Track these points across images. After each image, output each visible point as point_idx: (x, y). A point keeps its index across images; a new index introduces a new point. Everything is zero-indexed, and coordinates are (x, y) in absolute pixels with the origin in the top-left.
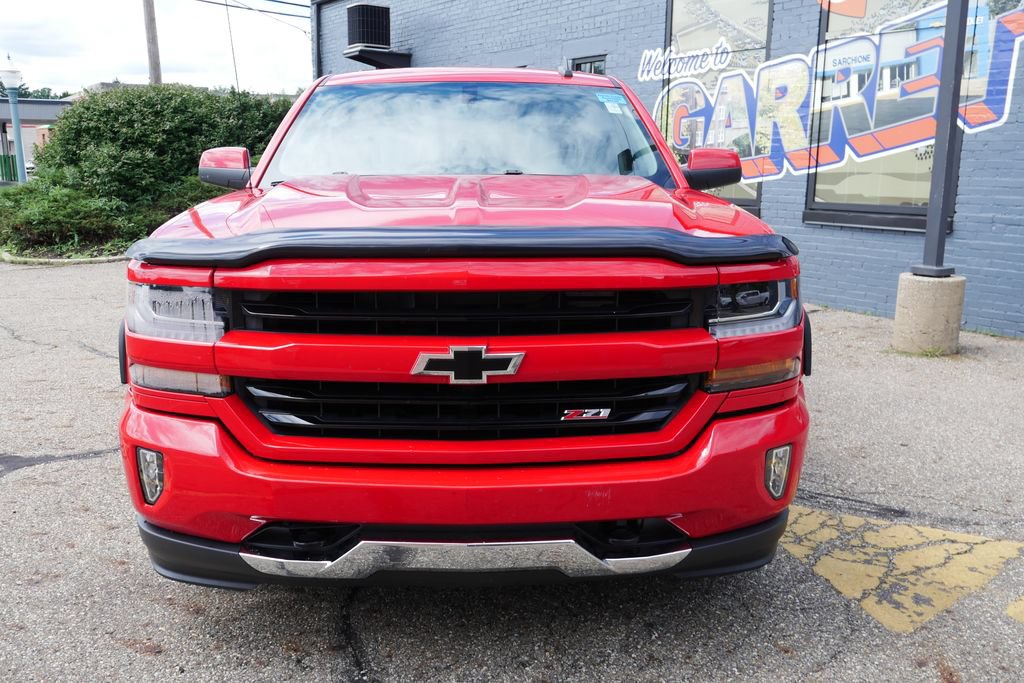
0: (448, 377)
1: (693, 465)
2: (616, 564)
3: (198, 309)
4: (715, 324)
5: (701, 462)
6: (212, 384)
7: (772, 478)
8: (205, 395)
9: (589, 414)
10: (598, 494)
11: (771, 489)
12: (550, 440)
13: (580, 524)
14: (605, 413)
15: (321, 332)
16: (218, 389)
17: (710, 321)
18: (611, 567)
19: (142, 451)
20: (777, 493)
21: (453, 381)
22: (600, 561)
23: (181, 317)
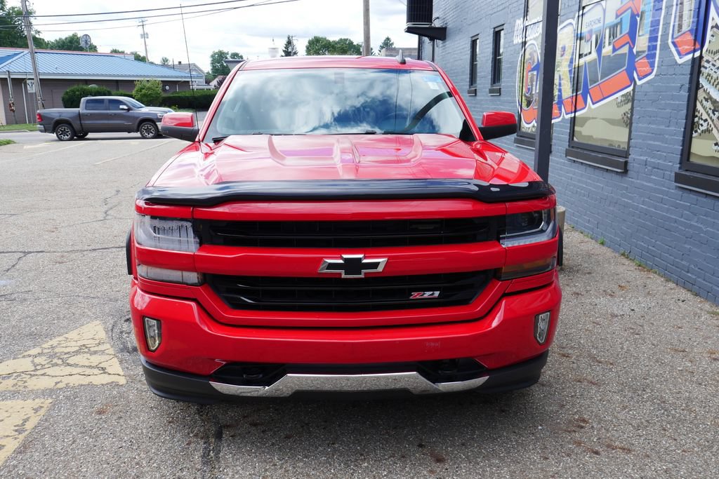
0: (340, 274)
1: (490, 325)
2: (444, 386)
3: (183, 232)
4: (504, 238)
5: (495, 324)
6: (192, 277)
7: (539, 331)
8: (187, 284)
9: (427, 294)
10: (432, 344)
11: (538, 338)
12: (403, 311)
13: (422, 362)
14: (437, 294)
15: (260, 246)
16: (196, 281)
17: (501, 236)
18: (441, 388)
19: (146, 319)
20: (542, 340)
21: (343, 276)
22: (432, 384)
23: (172, 236)
